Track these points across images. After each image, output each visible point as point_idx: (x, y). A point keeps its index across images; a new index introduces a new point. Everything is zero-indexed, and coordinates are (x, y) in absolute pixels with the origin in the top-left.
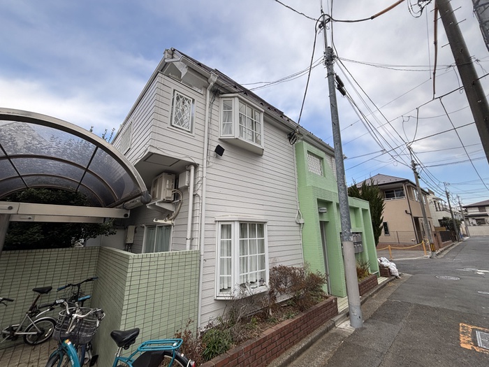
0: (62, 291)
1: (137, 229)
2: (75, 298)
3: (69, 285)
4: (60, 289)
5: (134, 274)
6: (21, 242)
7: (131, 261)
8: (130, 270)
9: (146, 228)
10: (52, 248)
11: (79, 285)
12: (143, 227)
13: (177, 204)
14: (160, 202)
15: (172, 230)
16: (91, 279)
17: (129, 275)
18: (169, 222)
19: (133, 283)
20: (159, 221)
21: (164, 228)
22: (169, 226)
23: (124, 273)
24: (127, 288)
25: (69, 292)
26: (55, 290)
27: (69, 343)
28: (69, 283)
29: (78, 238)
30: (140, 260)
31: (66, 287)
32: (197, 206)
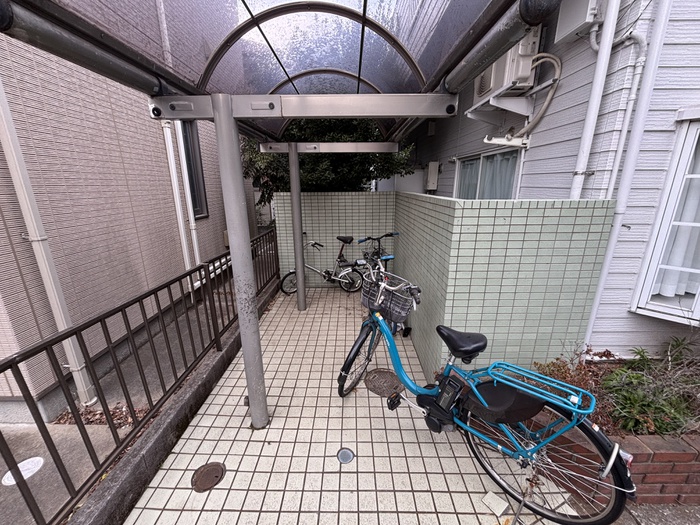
0: (363, 244)
1: (442, 168)
2: (378, 253)
3: (369, 238)
4: (360, 242)
5: (463, 237)
6: (316, 182)
7: (458, 213)
8: (456, 229)
9: (458, 163)
10: (346, 191)
11: (378, 240)
12: (454, 162)
13: (543, 94)
14: (499, 97)
15: (522, 159)
16: (391, 235)
17: (455, 237)
18: (516, 142)
19: (462, 253)
20: (495, 141)
21: (499, 158)
22: (514, 153)
23: (445, 233)
24: (453, 260)
25: (370, 247)
26: (356, 241)
27: (381, 318)
28: (369, 235)
29: (369, 179)
30: (476, 213)
31: (366, 240)
32: (625, 79)
